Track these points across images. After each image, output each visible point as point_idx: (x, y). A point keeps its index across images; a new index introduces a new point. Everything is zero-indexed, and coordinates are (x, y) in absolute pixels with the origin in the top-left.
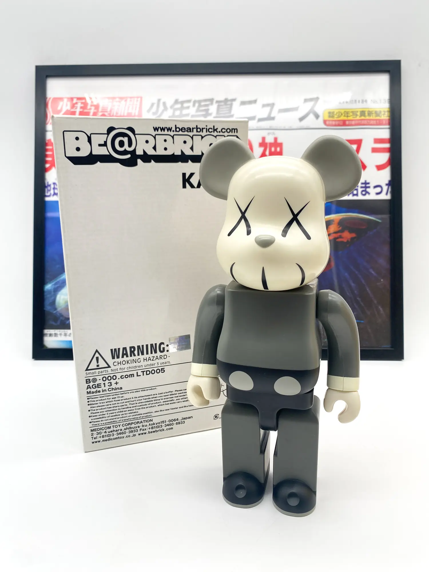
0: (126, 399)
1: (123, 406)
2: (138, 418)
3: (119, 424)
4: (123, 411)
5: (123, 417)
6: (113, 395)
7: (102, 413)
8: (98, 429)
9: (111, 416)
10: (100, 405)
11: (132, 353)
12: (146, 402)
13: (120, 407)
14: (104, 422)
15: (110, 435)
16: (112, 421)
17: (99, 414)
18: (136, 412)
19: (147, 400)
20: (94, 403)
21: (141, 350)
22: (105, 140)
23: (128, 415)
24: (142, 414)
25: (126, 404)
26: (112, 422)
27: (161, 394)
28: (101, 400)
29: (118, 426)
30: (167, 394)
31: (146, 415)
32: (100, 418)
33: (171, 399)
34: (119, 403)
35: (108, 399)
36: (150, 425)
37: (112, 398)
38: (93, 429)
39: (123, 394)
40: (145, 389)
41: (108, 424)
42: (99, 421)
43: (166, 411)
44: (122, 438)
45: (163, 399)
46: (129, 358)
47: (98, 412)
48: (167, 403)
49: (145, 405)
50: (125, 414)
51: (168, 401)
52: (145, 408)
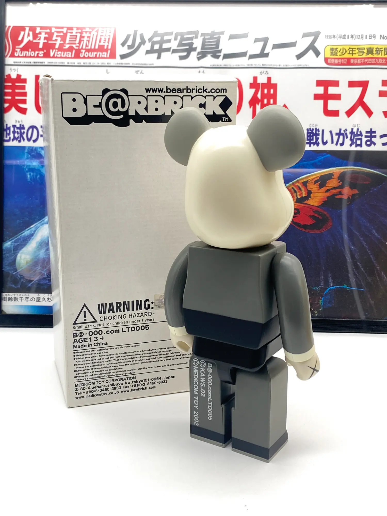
0: (111, 355)
1: (107, 361)
2: (122, 375)
3: (103, 380)
4: (107, 367)
5: (106, 373)
6: (99, 350)
7: (86, 368)
8: (82, 384)
9: (95, 372)
10: (85, 360)
11: (118, 309)
12: (130, 358)
13: (105, 363)
14: (88, 377)
15: (94, 392)
16: (96, 376)
17: (84, 369)
18: (119, 369)
19: (131, 357)
20: (79, 357)
21: (126, 306)
22: (100, 102)
23: (112, 371)
24: (125, 371)
25: (110, 359)
26: (96, 378)
27: (145, 351)
28: (87, 354)
29: (102, 382)
30: (151, 352)
31: (129, 372)
32: (85, 373)
33: (155, 357)
34: (104, 359)
35: (93, 353)
36: (133, 383)
37: (98, 353)
38: (78, 384)
39: (108, 349)
40: (129, 345)
41: (92, 379)
42: (84, 376)
43: (149, 369)
44: (105, 394)
45: (146, 357)
46: (116, 314)
47: (83, 367)
48: (150, 360)
49: (129, 362)
50: (109, 370)
51: (151, 359)
52: (128, 365)
